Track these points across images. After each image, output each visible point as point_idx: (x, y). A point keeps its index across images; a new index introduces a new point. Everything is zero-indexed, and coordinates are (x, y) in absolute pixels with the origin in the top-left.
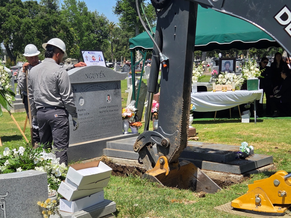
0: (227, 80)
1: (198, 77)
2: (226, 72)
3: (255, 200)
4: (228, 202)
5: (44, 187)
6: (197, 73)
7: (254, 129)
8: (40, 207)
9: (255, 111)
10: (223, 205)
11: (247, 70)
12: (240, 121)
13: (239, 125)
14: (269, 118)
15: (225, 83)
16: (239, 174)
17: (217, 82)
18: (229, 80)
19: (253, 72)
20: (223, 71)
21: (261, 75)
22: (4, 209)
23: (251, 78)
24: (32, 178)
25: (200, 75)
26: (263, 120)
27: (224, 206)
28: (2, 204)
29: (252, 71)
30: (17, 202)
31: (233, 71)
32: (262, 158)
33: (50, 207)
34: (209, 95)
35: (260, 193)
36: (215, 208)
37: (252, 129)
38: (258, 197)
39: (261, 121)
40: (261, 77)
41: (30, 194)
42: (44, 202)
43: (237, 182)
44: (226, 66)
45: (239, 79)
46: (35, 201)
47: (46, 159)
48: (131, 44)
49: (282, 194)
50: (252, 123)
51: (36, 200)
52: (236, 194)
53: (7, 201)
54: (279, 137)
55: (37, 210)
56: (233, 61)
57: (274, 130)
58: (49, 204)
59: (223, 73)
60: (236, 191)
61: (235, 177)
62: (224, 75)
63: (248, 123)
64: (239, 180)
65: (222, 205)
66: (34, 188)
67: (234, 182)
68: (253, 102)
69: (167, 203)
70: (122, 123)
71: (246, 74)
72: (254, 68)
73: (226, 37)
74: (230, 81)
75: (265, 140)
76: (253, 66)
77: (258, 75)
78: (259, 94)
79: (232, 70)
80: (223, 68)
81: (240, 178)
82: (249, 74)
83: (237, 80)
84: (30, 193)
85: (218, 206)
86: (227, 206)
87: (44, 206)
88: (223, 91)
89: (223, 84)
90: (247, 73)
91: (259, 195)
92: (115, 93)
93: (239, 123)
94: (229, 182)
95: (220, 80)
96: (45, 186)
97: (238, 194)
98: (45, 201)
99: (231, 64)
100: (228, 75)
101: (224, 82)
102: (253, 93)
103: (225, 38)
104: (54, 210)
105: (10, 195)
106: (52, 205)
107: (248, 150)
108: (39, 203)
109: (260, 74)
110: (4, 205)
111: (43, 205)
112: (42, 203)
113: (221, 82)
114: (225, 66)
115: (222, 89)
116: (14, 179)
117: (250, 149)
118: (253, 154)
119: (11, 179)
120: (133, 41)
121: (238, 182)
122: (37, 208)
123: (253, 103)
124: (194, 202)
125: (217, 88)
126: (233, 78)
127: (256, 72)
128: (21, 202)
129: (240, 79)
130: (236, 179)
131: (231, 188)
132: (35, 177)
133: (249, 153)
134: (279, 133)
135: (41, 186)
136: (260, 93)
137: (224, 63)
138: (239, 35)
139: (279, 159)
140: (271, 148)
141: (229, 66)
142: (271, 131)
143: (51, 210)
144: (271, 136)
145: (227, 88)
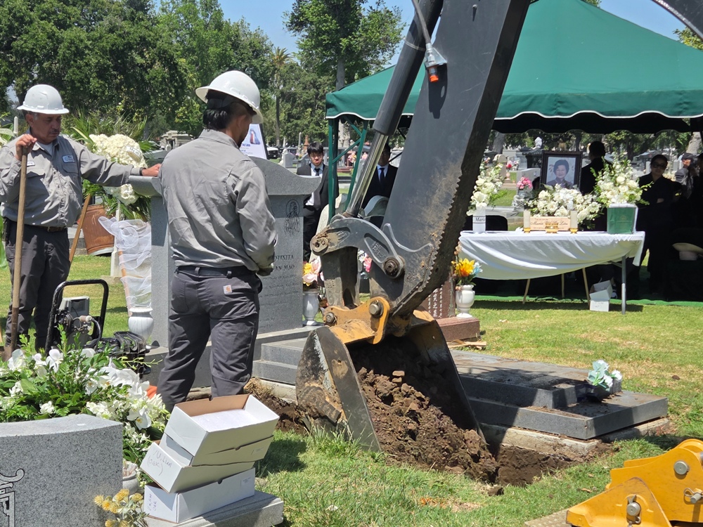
0: (560, 205)
1: (488, 194)
2: (557, 186)
3: (627, 510)
4: (558, 510)
5: (114, 459)
6: (486, 184)
7: (621, 329)
8: (100, 509)
9: (624, 285)
10: (548, 517)
11: (609, 185)
12: (586, 306)
13: (584, 317)
14: (655, 302)
15: (554, 213)
16: (586, 440)
17: (535, 209)
18: (562, 207)
19: (624, 189)
20: (549, 184)
21: (642, 196)
22: (11, 512)
23: (617, 205)
24: (86, 435)
25: (495, 191)
26: (642, 306)
27: (549, 520)
28: (7, 499)
29: (620, 187)
30: (45, 495)
31: (574, 184)
32: (642, 402)
33: (125, 510)
34: (513, 239)
35: (638, 493)
36: (527, 523)
37: (616, 328)
38: (634, 501)
39: (639, 308)
40: (643, 202)
41: (77, 476)
42: (111, 499)
43: (579, 459)
44: (558, 172)
45: (588, 204)
46: (90, 493)
47: (116, 385)
48: (329, 105)
49: (694, 497)
50: (615, 312)
51: (93, 492)
52: (579, 490)
53: (19, 492)
54: (681, 350)
55: (92, 518)
56: (574, 159)
57: (668, 334)
58: (123, 505)
59: (551, 187)
60: (578, 482)
61: (574, 447)
62: (551, 192)
63: (604, 313)
64: (585, 454)
65: (543, 518)
66: (87, 460)
67: (571, 457)
68: (620, 262)
69: (410, 506)
70: (301, 298)
71: (606, 192)
72: (625, 181)
73: (559, 101)
74: (566, 207)
75: (646, 357)
76: (622, 174)
77: (635, 197)
78: (636, 243)
79: (573, 182)
80: (550, 176)
81: (588, 449)
82: (612, 194)
83: (584, 206)
84: (76, 473)
85: (535, 518)
86: (556, 520)
87: (111, 509)
88: (549, 232)
89: (549, 214)
90: (608, 191)
91: (636, 497)
92: (288, 226)
93: (583, 312)
94: (560, 458)
95: (541, 204)
96: (117, 457)
97: (584, 491)
98: (113, 496)
99: (570, 167)
100: (563, 194)
101: (552, 210)
102: (622, 241)
103: (559, 104)
104: (136, 520)
105: (28, 478)
106: (132, 506)
107: (609, 381)
108: (98, 500)
109: (638, 196)
110: (10, 503)
111: (108, 504)
112: (107, 501)
113: (545, 210)
114: (555, 171)
115: (547, 227)
116: (40, 437)
117: (613, 378)
118: (620, 391)
119: (33, 436)
120: (335, 99)
121: (582, 460)
122: (93, 512)
123: (619, 265)
124: (476, 506)
125: (535, 223)
126: (574, 202)
127: (630, 189)
128: (55, 497)
129: (590, 205)
130: (576, 451)
131: (567, 476)
132: (91, 432)
133: (612, 388)
134: (680, 340)
135: (106, 456)
136: (639, 241)
137: (554, 164)
138: (591, 99)
139: (683, 405)
140: (663, 378)
141: (564, 172)
142: (662, 334)
143: (129, 518)
144: (663, 347)
145: (559, 226)
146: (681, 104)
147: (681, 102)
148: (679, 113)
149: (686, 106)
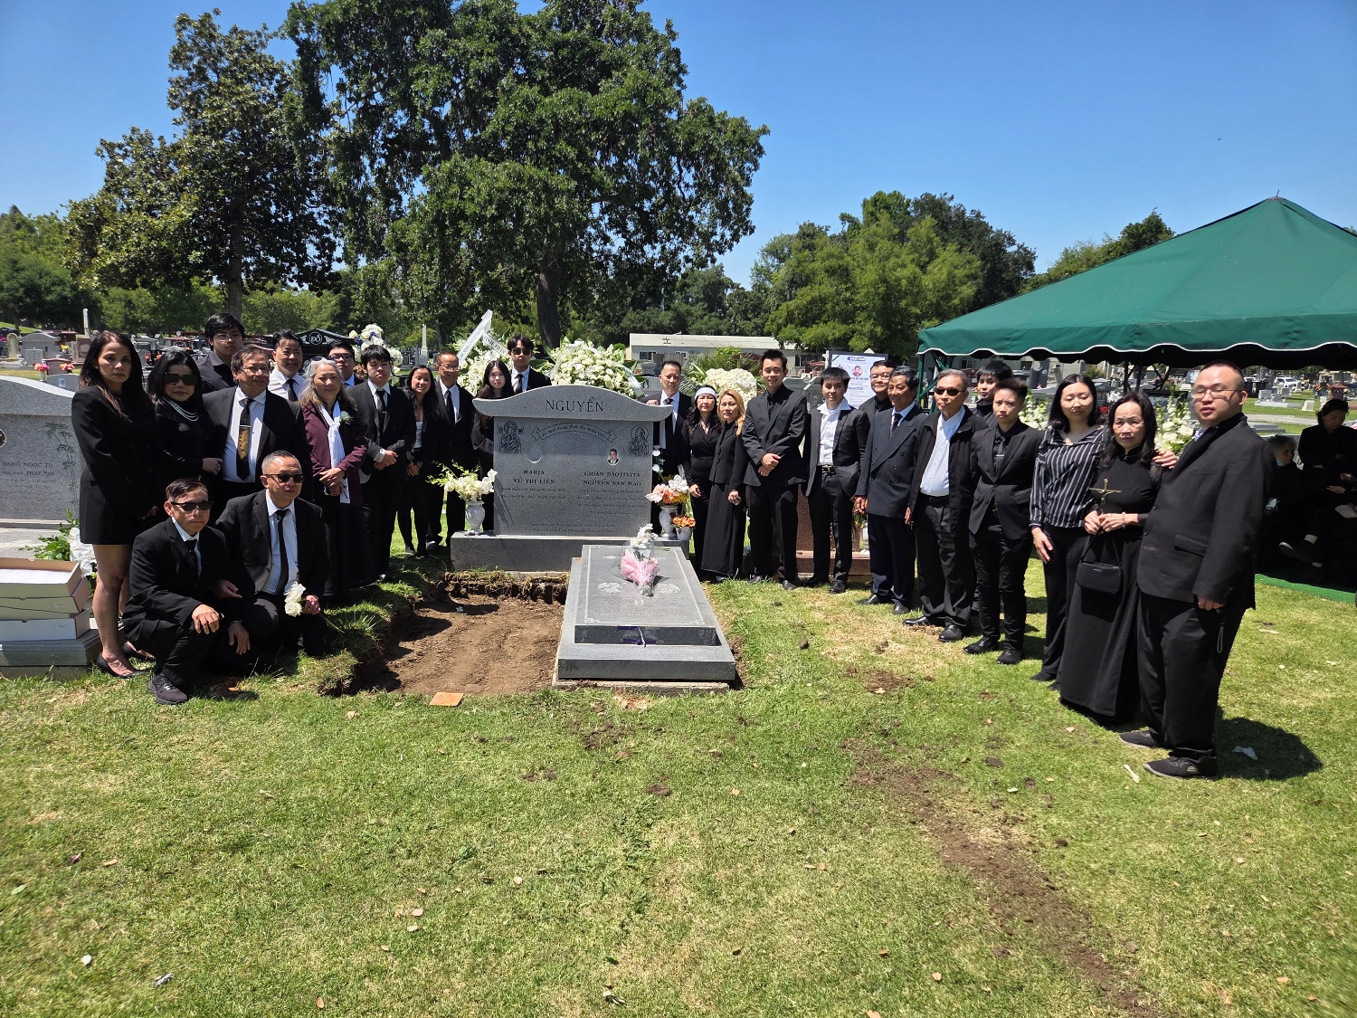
16: (560, 679)
73: (1138, 332)
103: (1140, 336)
120: (926, 335)
138: (1174, 329)
146: (1289, 333)
147: (1290, 330)
148: (1286, 345)
149: (1295, 335)
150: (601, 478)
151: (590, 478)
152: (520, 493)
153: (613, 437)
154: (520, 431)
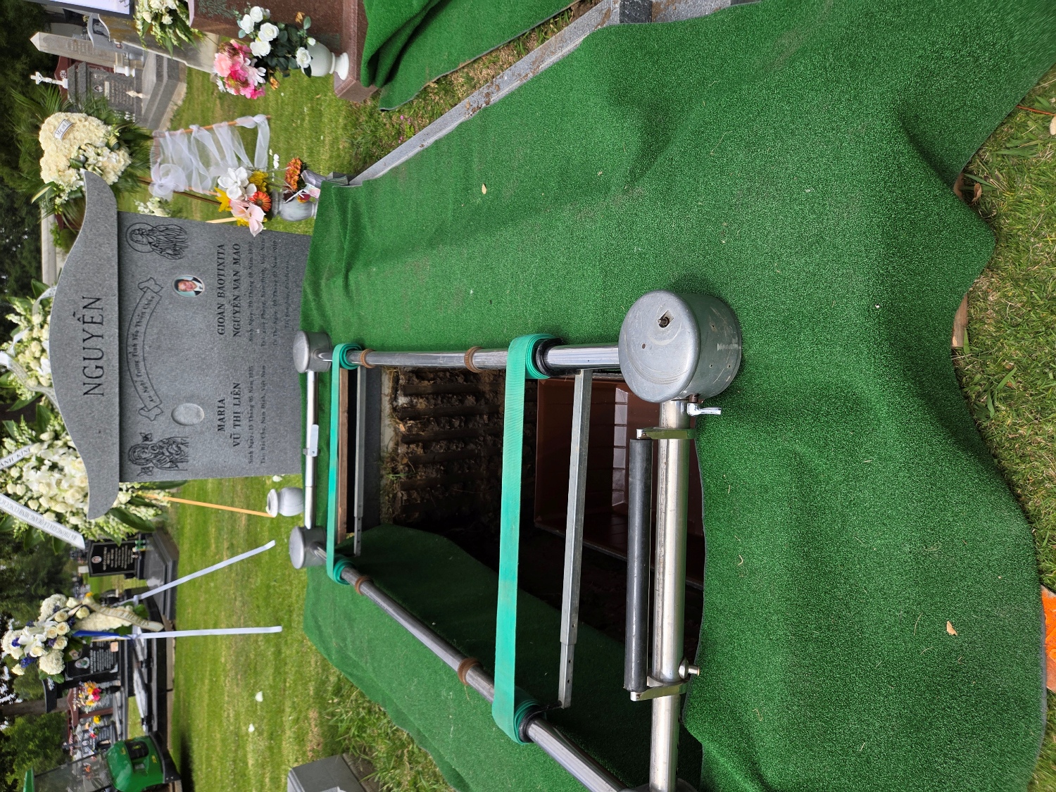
150: (228, 309)
151: (229, 326)
152: (257, 436)
153: (151, 284)
154: (146, 438)
